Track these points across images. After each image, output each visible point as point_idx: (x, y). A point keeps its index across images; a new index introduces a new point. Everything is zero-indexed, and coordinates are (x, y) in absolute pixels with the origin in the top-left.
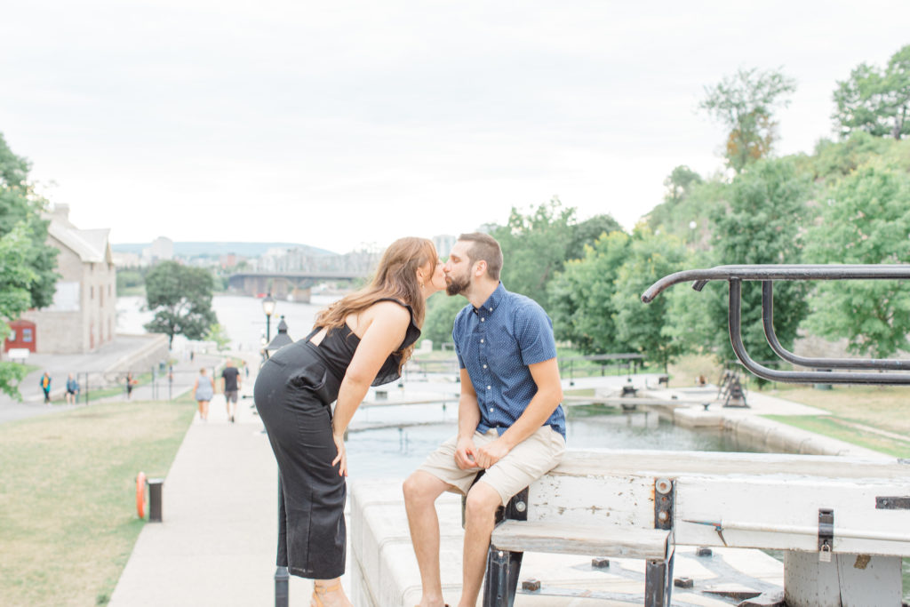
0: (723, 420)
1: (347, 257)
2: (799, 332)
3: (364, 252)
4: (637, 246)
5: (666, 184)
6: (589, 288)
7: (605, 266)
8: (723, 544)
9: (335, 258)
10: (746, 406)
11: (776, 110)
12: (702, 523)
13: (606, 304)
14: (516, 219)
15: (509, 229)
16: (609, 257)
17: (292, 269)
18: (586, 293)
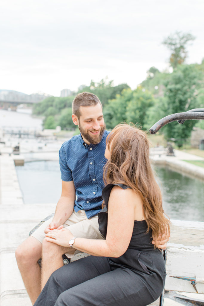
0: (166, 161)
1: (31, 96)
2: (194, 128)
3: (37, 94)
4: (135, 95)
5: (147, 72)
6: (117, 110)
7: (123, 102)
8: (196, 292)
9: (27, 96)
10: (174, 156)
11: (188, 47)
12: (183, 279)
13: (123, 116)
14: (93, 84)
15: (89, 87)
16: (126, 99)
17: (11, 99)
18: (116, 112)
